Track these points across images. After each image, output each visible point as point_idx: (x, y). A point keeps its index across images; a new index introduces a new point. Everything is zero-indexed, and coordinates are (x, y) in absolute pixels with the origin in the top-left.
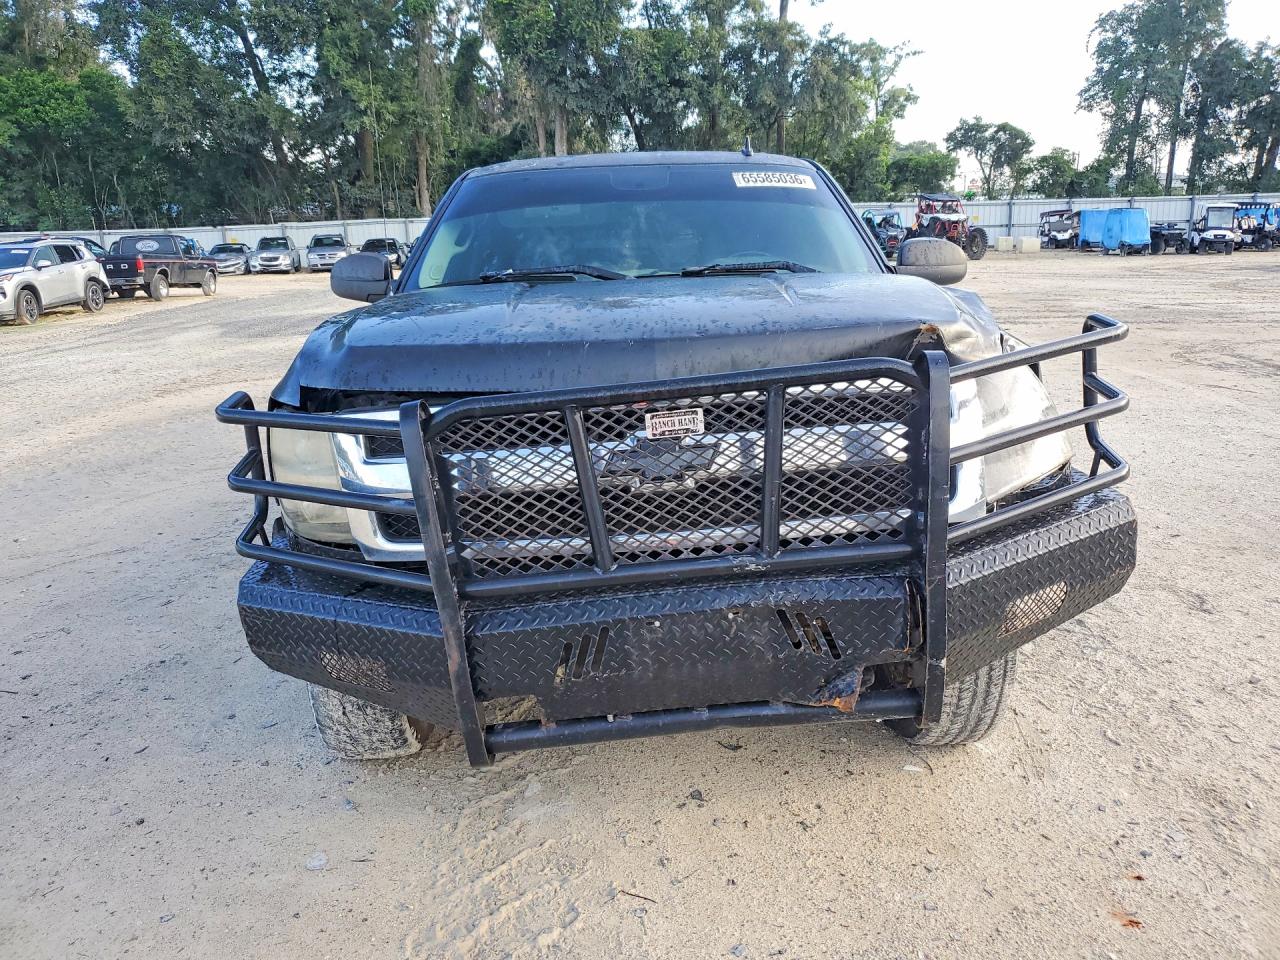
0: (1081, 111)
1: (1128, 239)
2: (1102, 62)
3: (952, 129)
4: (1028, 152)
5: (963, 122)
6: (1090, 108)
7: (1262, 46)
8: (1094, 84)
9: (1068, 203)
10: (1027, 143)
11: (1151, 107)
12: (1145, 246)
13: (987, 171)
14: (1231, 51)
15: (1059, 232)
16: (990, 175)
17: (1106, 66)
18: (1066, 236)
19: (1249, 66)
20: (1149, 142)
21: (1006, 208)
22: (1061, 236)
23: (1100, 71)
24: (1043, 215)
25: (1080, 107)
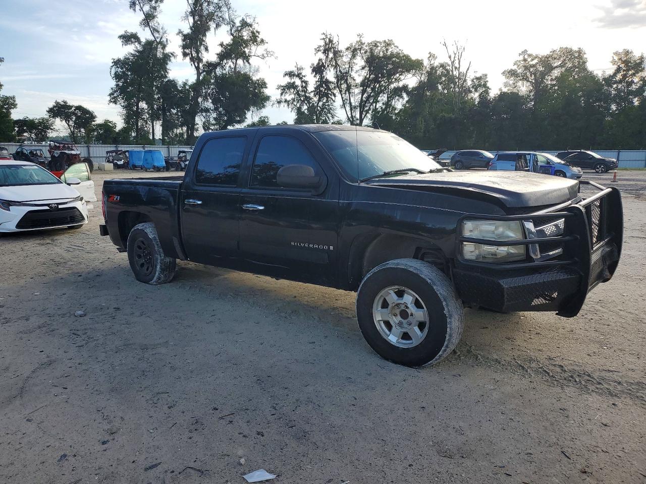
0: (112, 103)
1: (156, 164)
2: (118, 81)
3: (51, 106)
4: (94, 121)
5: (57, 103)
6: (115, 102)
7: (185, 84)
8: (115, 91)
9: (116, 147)
10: (92, 117)
11: (143, 105)
12: (164, 167)
13: (72, 129)
14: (172, 83)
15: (118, 161)
16: (74, 131)
17: (121, 84)
18: (121, 162)
19: (181, 92)
20: (144, 120)
21: (86, 148)
22: (119, 163)
23: (117, 85)
24: (107, 152)
25: (110, 101)
